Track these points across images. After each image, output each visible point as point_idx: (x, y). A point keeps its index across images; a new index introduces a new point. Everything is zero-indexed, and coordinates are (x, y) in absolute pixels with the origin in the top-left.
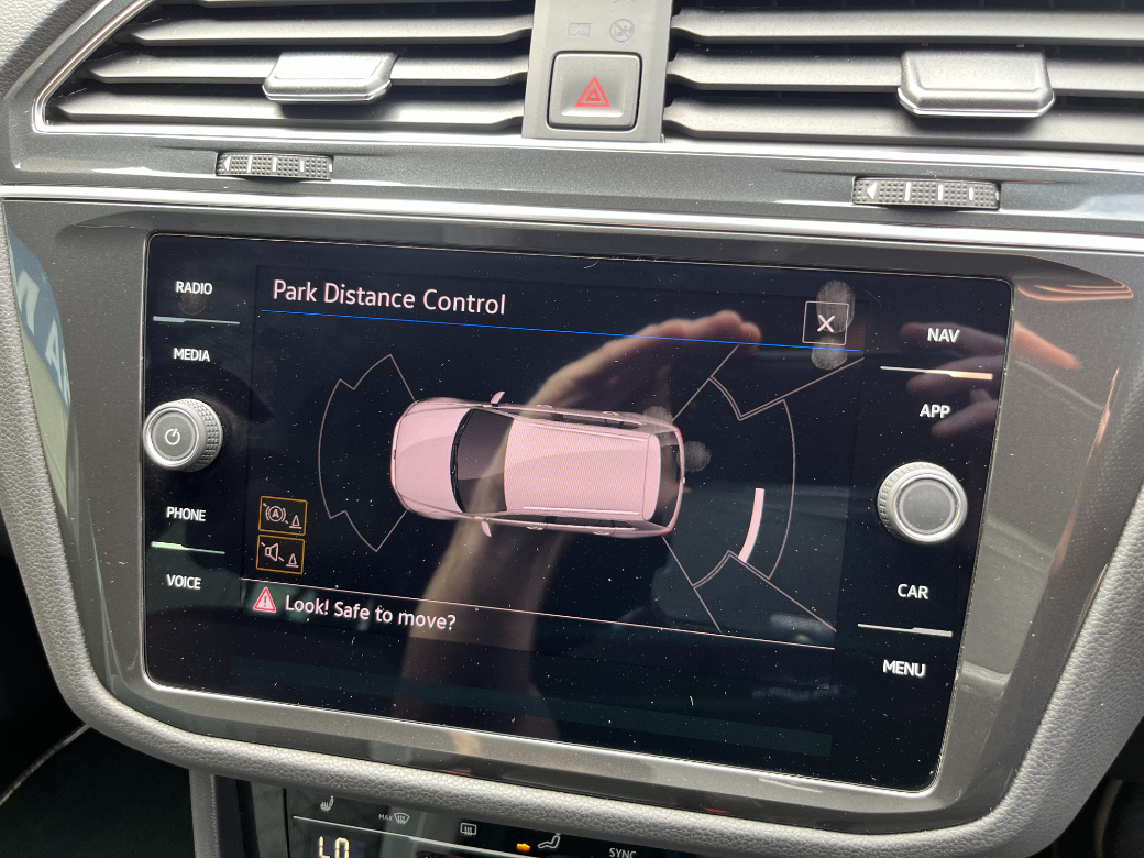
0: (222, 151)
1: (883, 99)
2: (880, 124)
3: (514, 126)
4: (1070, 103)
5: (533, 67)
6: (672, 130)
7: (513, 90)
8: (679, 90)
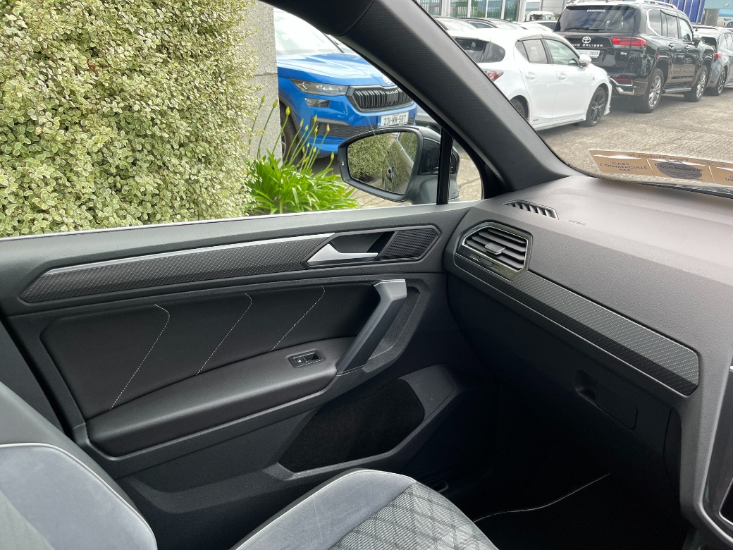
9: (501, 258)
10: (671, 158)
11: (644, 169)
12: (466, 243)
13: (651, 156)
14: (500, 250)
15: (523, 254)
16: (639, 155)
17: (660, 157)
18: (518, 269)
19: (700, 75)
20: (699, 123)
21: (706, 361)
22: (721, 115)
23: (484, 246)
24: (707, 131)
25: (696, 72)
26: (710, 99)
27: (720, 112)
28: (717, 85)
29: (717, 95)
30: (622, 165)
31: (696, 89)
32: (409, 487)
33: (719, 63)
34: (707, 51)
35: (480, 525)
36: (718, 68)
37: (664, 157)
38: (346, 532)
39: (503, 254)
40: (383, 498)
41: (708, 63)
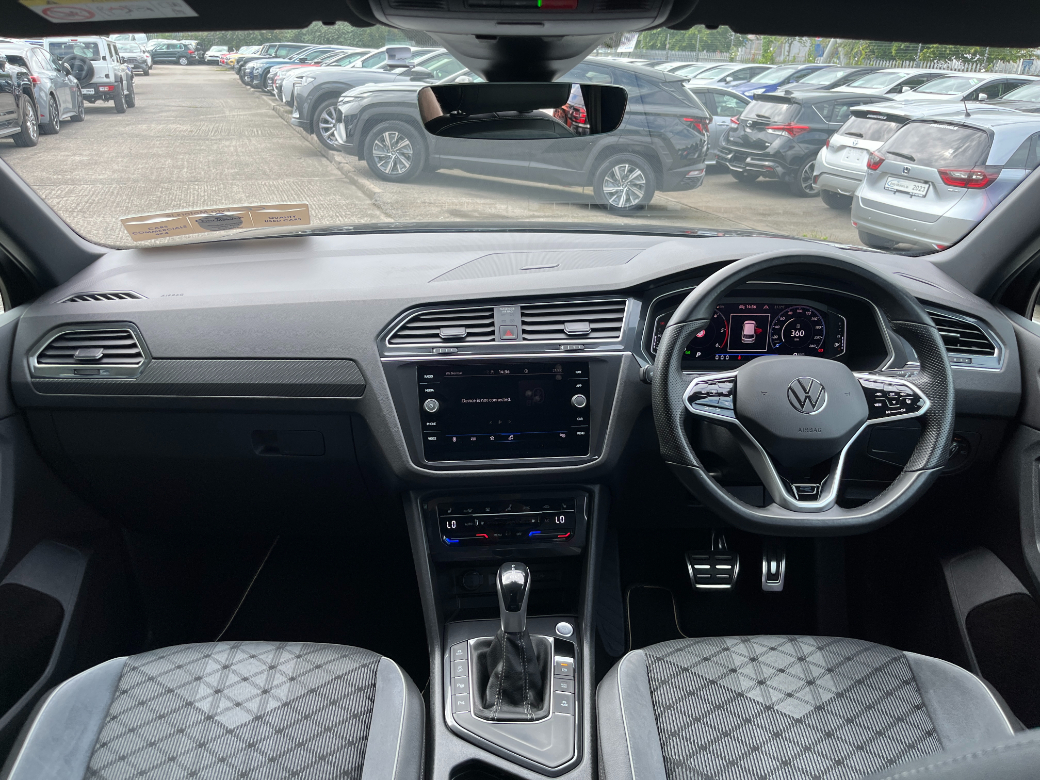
0: (433, 348)
1: (562, 331)
2: (562, 336)
3: (493, 340)
4: (594, 330)
5: (496, 329)
6: (525, 339)
7: (493, 333)
8: (524, 331)
9: (105, 360)
10: (212, 211)
11: (182, 228)
12: (39, 362)
13: (191, 213)
14: (99, 353)
15: (134, 346)
16: (178, 214)
17: (201, 212)
18: (138, 363)
19: (25, 108)
20: (55, 173)
21: (363, 364)
22: (77, 158)
23: (71, 356)
24: (73, 182)
25: (18, 105)
26: (49, 140)
27: (74, 155)
28: (51, 120)
29: (56, 132)
30: (161, 230)
31: (27, 128)
32: (125, 665)
33: (41, 89)
34: (20, 75)
35: (225, 639)
36: (42, 96)
37: (205, 212)
38: (87, 759)
39: (106, 356)
40: (104, 697)
41: (27, 91)
